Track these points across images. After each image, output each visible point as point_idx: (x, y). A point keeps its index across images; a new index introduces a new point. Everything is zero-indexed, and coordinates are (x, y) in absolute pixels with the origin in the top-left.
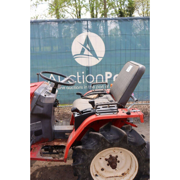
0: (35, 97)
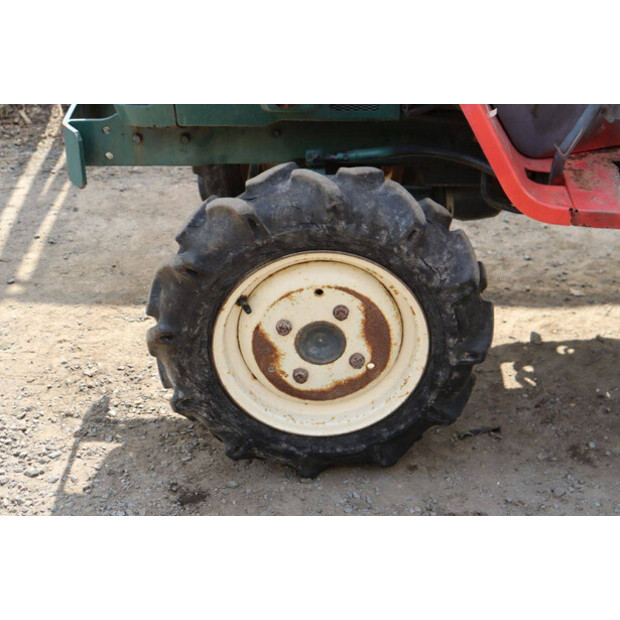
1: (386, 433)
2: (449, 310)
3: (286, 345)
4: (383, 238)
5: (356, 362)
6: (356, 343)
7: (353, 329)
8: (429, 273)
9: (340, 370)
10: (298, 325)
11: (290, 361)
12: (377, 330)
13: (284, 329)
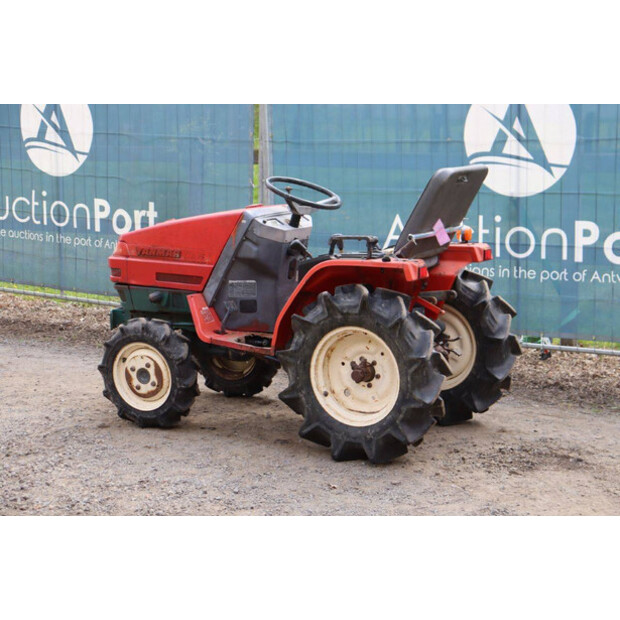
2: (176, 367)
3: (134, 375)
4: (157, 339)
5: (153, 384)
6: (153, 378)
7: (151, 371)
8: (170, 353)
9: (149, 387)
10: (137, 369)
11: (136, 382)
12: (158, 373)
13: (133, 369)
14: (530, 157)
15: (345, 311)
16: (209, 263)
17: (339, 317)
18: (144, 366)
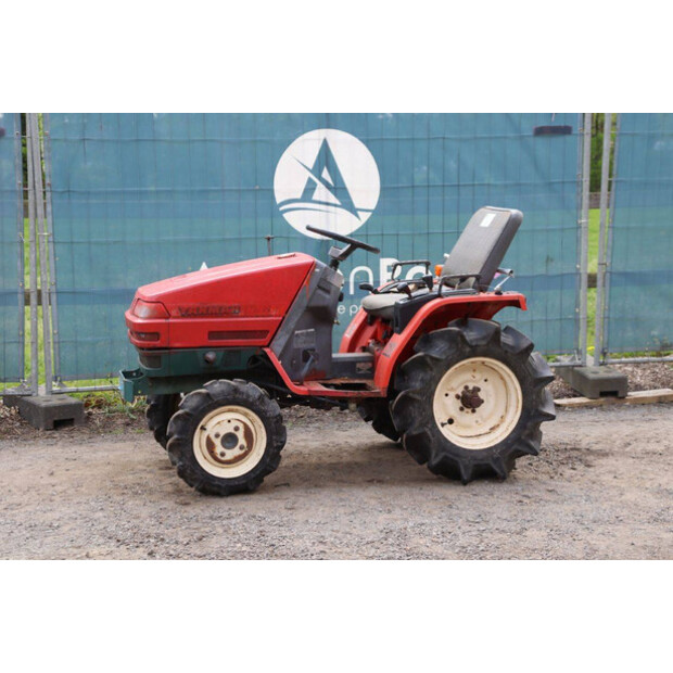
0: (317, 270)
1: (253, 475)
2: (273, 425)
3: (217, 442)
5: (242, 448)
6: (242, 441)
7: (240, 435)
8: (266, 412)
9: (236, 452)
10: (222, 434)
11: (219, 449)
12: (248, 435)
13: (217, 436)
14: (338, 203)
15: (474, 344)
16: (276, 316)
17: (468, 349)
18: (232, 431)
